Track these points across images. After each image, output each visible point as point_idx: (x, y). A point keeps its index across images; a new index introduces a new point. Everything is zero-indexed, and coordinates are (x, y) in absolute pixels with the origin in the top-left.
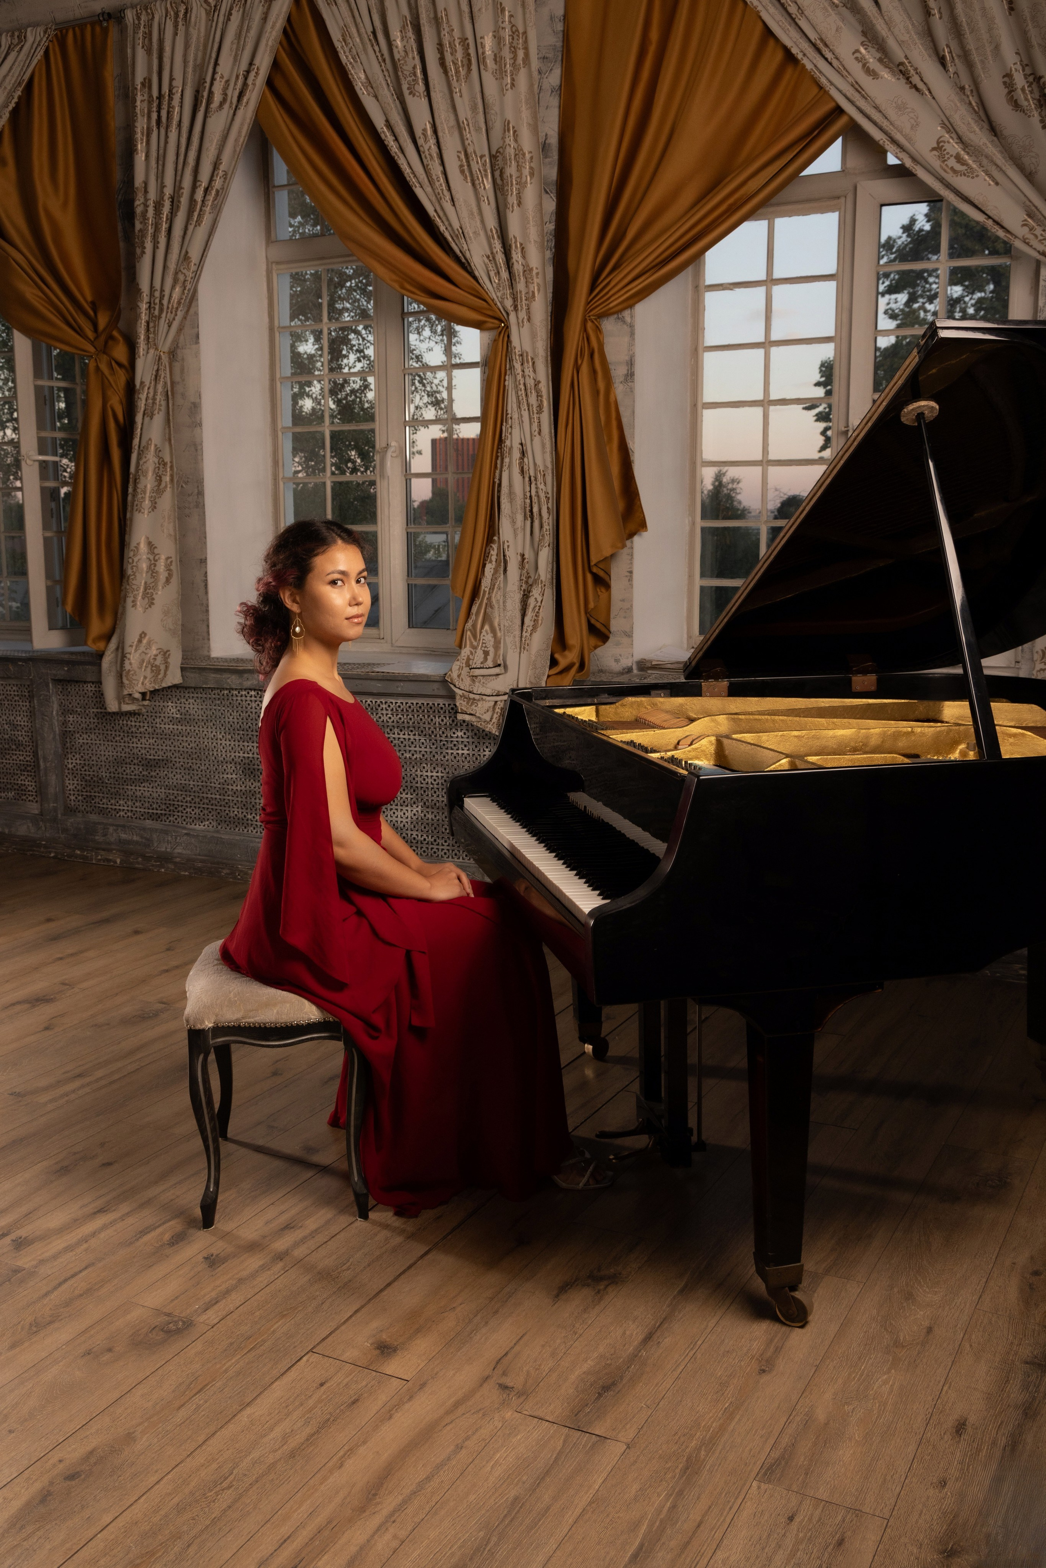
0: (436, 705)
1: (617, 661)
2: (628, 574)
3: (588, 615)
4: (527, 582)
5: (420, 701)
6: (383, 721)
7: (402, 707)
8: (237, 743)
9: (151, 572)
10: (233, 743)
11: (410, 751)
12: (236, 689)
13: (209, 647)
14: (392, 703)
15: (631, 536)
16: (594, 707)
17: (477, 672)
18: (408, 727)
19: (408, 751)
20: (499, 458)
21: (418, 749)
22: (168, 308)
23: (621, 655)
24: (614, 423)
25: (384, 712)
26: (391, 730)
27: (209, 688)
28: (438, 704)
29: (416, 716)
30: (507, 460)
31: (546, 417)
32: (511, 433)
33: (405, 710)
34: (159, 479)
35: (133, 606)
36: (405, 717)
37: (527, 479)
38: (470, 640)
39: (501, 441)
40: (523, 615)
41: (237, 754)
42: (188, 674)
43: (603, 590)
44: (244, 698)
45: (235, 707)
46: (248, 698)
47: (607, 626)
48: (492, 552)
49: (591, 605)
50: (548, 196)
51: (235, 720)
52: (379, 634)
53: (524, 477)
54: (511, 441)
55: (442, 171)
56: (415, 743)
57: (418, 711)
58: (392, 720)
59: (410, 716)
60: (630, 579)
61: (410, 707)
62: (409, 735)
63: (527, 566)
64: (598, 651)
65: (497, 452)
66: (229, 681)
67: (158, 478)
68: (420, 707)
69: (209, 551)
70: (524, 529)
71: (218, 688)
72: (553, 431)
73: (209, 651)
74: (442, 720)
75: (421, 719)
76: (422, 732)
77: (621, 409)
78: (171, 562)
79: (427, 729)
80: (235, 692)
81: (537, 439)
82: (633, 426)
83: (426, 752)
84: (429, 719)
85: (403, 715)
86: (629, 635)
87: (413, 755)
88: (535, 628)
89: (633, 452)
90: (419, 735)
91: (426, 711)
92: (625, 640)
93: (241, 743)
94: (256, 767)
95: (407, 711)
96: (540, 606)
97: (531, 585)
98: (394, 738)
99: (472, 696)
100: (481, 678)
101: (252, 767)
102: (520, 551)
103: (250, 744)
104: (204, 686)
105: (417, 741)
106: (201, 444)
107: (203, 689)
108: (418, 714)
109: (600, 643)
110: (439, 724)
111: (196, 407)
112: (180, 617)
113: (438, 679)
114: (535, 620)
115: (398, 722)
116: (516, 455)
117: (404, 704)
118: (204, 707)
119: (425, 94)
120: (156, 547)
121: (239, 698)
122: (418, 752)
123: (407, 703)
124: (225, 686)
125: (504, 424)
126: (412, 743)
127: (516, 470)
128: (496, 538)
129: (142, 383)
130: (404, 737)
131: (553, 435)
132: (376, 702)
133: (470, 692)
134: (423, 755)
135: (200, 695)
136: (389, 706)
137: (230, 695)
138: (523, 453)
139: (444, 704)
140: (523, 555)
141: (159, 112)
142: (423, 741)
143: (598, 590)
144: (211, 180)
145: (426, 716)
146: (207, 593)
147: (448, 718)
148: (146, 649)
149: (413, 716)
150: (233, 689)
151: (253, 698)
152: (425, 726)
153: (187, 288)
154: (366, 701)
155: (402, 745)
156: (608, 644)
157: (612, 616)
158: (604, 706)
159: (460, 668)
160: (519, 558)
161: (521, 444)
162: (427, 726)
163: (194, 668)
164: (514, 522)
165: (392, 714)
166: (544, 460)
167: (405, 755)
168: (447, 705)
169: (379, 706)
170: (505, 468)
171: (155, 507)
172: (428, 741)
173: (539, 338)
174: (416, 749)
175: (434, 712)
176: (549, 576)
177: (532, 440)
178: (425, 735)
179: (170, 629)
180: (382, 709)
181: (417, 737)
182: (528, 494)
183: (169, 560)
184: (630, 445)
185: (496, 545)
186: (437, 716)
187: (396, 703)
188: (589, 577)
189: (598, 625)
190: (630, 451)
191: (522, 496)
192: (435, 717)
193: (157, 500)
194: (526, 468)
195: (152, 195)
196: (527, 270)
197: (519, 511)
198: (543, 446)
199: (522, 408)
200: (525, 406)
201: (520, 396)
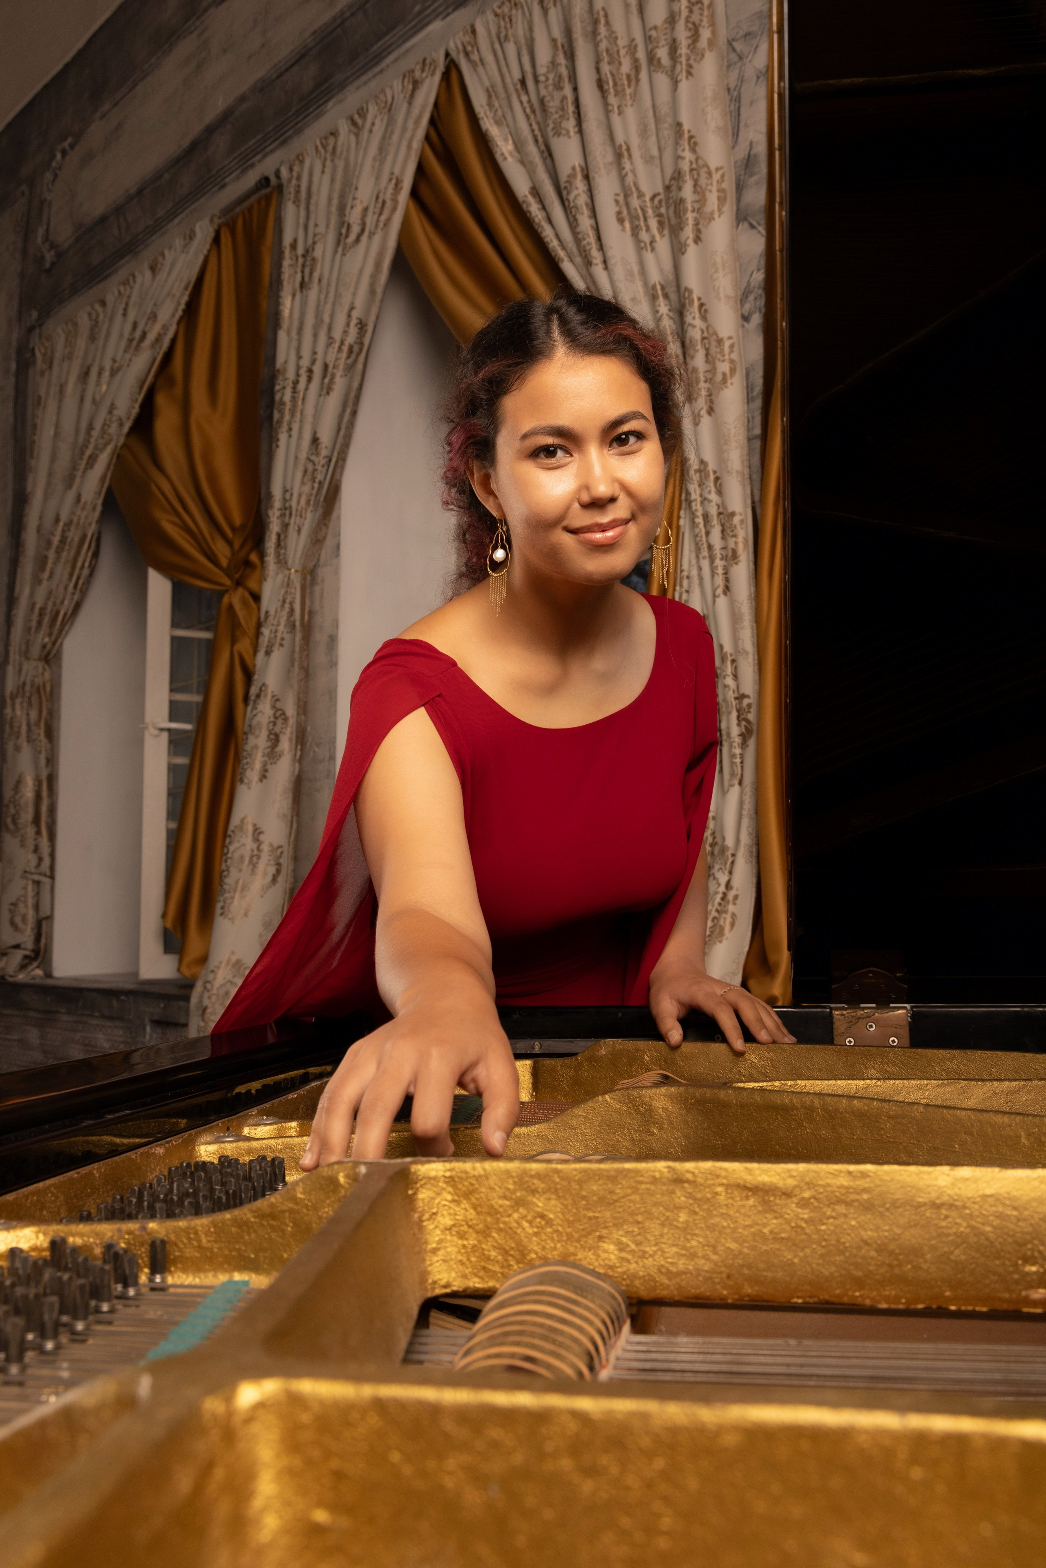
9: (251, 867)
22: (297, 510)
34: (275, 739)
35: (222, 914)
50: (755, 231)
55: (592, 226)
67: (272, 737)
78: (282, 853)
81: (722, 602)
106: (335, 690)
111: (333, 640)
119: (576, 129)
120: (261, 832)
125: (678, 588)
129: (267, 612)
141: (303, 272)
144: (345, 332)
148: (234, 977)
153: (317, 480)
166: (736, 639)
171: (265, 777)
173: (734, 444)
183: (280, 850)
193: (269, 767)
195: (291, 374)
196: (710, 337)
199: (701, 556)
200: (705, 553)
201: (696, 536)
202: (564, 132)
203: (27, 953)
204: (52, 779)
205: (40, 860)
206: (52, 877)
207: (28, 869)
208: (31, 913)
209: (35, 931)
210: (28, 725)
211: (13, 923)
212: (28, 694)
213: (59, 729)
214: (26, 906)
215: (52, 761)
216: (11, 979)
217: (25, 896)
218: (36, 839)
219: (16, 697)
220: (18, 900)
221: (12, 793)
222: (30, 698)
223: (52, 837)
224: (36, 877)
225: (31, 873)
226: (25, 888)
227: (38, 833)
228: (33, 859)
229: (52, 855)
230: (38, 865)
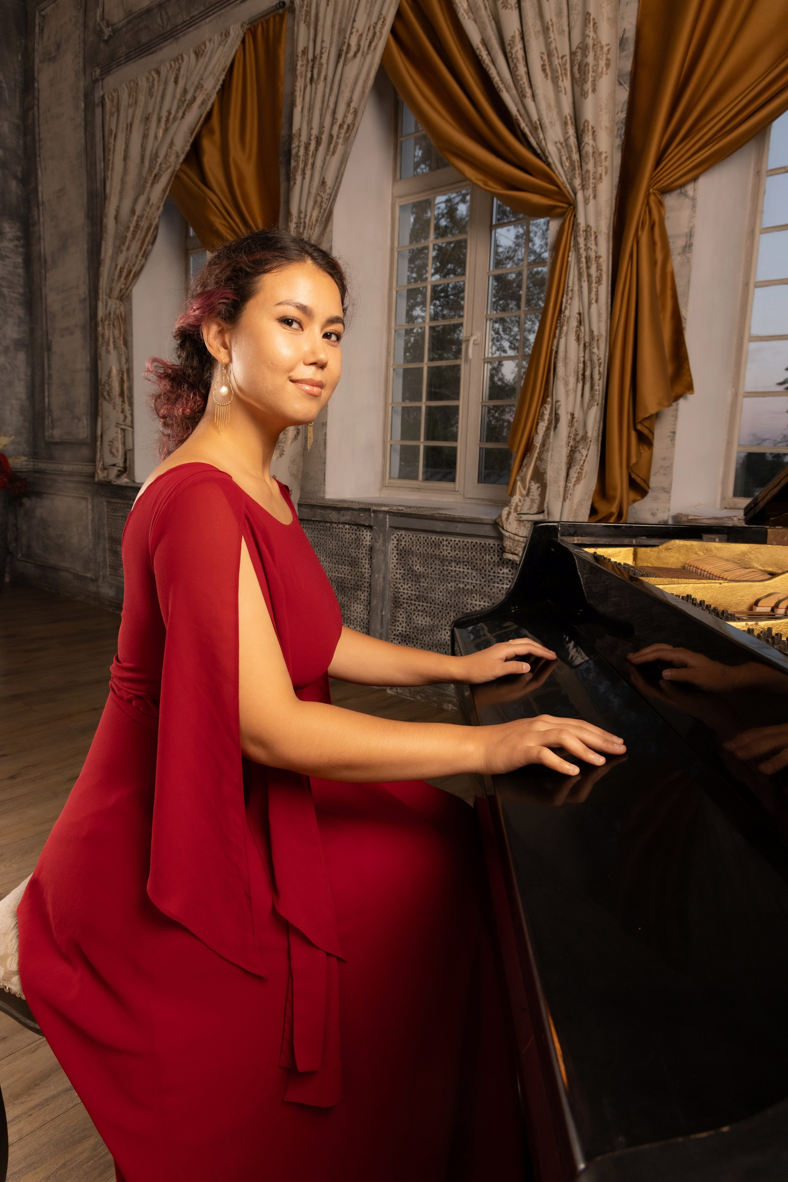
0: (487, 544)
1: (653, 514)
2: (671, 434)
3: (630, 470)
4: (574, 439)
5: (475, 540)
6: (443, 556)
7: (459, 544)
8: (334, 565)
10: (331, 565)
11: (463, 582)
12: (336, 523)
13: (324, 491)
14: (451, 540)
15: (677, 398)
16: (631, 549)
17: (524, 517)
18: (464, 562)
19: (462, 582)
20: (558, 328)
21: (470, 581)
22: (309, 225)
23: (658, 510)
24: (669, 293)
25: (445, 548)
26: (449, 563)
27: (317, 521)
28: (489, 544)
29: (470, 553)
30: (565, 328)
31: (604, 289)
32: (570, 304)
33: (461, 548)
36: (461, 553)
37: (582, 345)
38: (520, 489)
39: (561, 311)
40: (569, 469)
41: (333, 574)
42: (303, 509)
43: (646, 448)
44: (340, 530)
45: (334, 537)
46: (344, 530)
47: (647, 482)
48: (545, 412)
49: (633, 460)
50: (622, 87)
51: (334, 547)
52: (455, 488)
53: (579, 344)
54: (570, 311)
55: (525, 72)
56: (468, 576)
57: (472, 549)
58: (450, 555)
59: (466, 553)
60: (673, 439)
61: (466, 545)
62: (464, 568)
63: (576, 425)
64: (636, 505)
65: (557, 323)
66: (330, 516)
68: (474, 546)
69: (329, 417)
70: (576, 391)
71: (323, 522)
72: (610, 301)
73: (324, 494)
74: (492, 558)
75: (474, 556)
76: (474, 566)
77: (677, 280)
79: (478, 564)
80: (335, 525)
81: (594, 306)
82: (687, 295)
83: (476, 584)
84: (481, 557)
85: (460, 551)
86: (667, 491)
87: (466, 586)
88: (578, 480)
89: (685, 319)
90: (472, 569)
91: (478, 549)
92: (663, 496)
93: (337, 565)
94: (346, 585)
95: (463, 548)
96: (585, 460)
97: (578, 442)
98: (451, 570)
99: (517, 538)
100: (527, 522)
101: (343, 584)
102: (570, 410)
103: (343, 567)
104: (313, 519)
105: (470, 574)
107: (314, 521)
108: (472, 551)
109: (639, 498)
110: (489, 561)
112: (301, 465)
113: (490, 522)
114: (579, 473)
115: (455, 557)
116: (574, 323)
117: (461, 542)
118: (313, 535)
119: (517, 5)
121: (337, 530)
122: (470, 584)
123: (463, 542)
124: (328, 520)
125: (565, 296)
126: (466, 575)
127: (572, 337)
128: (549, 399)
130: (459, 570)
131: (609, 304)
132: (439, 539)
133: (516, 535)
134: (474, 587)
135: (311, 526)
136: (449, 543)
137: (331, 527)
138: (580, 322)
139: (494, 544)
140: (572, 415)
141: (312, 71)
142: (474, 574)
143: (641, 448)
144: (345, 116)
145: (478, 554)
146: (325, 449)
147: (496, 557)
149: (468, 552)
150: (333, 523)
151: (347, 531)
152: (477, 562)
153: (323, 208)
154: (431, 538)
155: (458, 577)
156: (647, 499)
157: (652, 473)
158: (643, 549)
159: (509, 514)
160: (569, 417)
161: (579, 314)
162: (478, 562)
163: (307, 505)
164: (566, 384)
165: (451, 550)
166: (599, 328)
167: (459, 585)
168: (496, 545)
169: (441, 542)
170: (563, 335)
172: (478, 574)
173: (603, 217)
174: (468, 581)
175: (485, 550)
176: (595, 434)
177: (589, 307)
178: (477, 570)
179: (294, 474)
180: (443, 546)
181: (470, 571)
182: (582, 359)
184: (683, 312)
185: (550, 406)
186: (487, 554)
187: (455, 541)
188: (633, 434)
189: (638, 480)
190: (683, 319)
191: (576, 361)
192: (485, 554)
194: (582, 335)
195: (304, 138)
196: (597, 153)
197: (572, 374)
198: (599, 315)
199: (583, 280)
200: (585, 278)
201: (581, 268)
202: (509, 6)
203: (119, 469)
204: (129, 371)
205: (125, 417)
206: (132, 427)
207: (118, 422)
208: (120, 446)
209: (124, 457)
210: (114, 338)
211: (111, 452)
212: (112, 320)
213: (132, 341)
214: (118, 443)
215: (129, 360)
216: (115, 483)
217: (117, 437)
218: (122, 405)
219: (105, 321)
220: (113, 439)
221: (107, 378)
222: (113, 322)
223: (131, 404)
224: (123, 427)
225: (121, 425)
226: (117, 433)
227: (123, 402)
228: (121, 416)
229: (132, 415)
230: (125, 420)
